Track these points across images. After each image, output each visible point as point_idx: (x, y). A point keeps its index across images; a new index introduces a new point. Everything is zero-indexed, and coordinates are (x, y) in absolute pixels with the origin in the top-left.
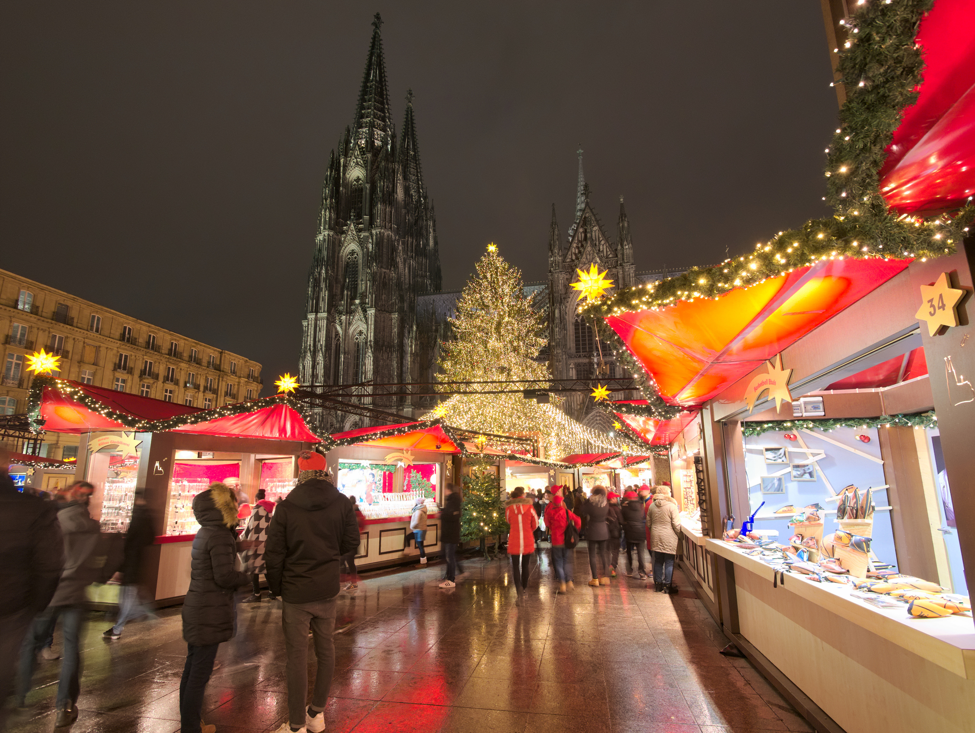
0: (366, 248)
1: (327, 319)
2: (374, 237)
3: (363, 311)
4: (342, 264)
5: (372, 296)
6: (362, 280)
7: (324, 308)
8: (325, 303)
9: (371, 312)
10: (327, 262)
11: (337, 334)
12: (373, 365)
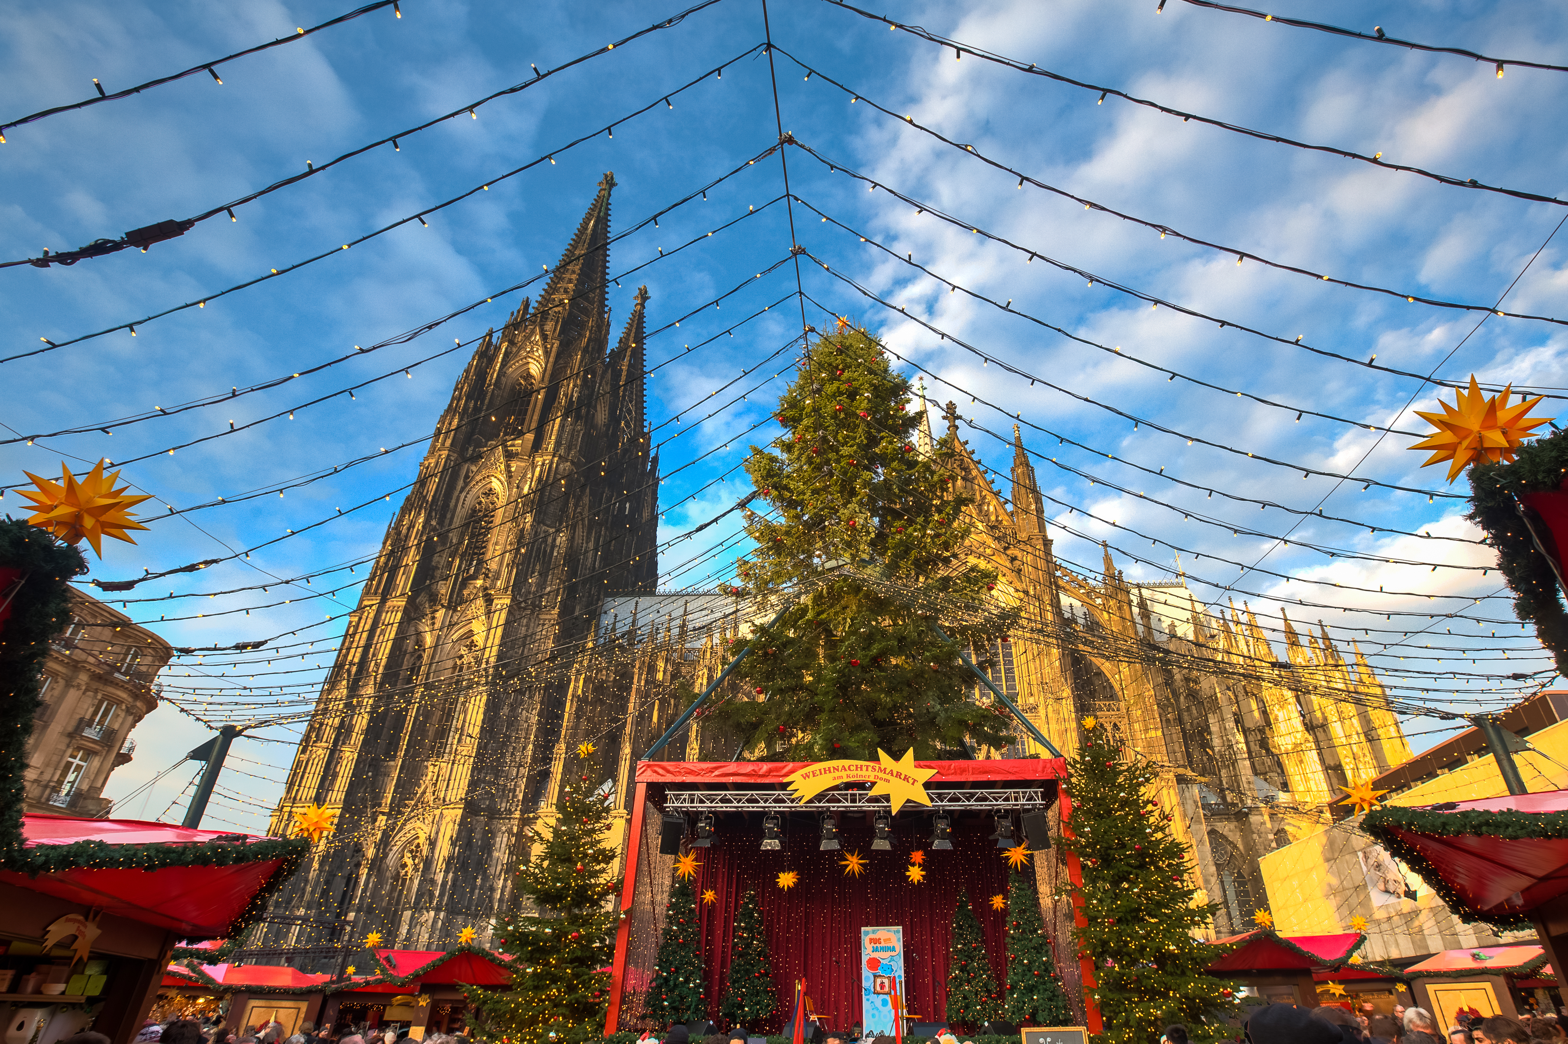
0: (518, 487)
1: (406, 611)
2: (538, 469)
3: (486, 601)
4: (461, 513)
5: (510, 573)
6: (496, 544)
7: (404, 587)
8: (408, 578)
9: (503, 602)
10: (431, 506)
11: (420, 642)
12: (485, 714)
